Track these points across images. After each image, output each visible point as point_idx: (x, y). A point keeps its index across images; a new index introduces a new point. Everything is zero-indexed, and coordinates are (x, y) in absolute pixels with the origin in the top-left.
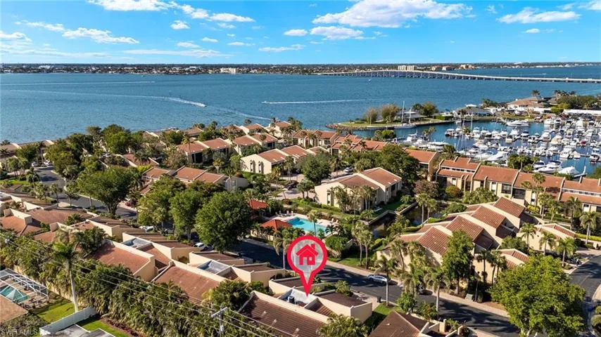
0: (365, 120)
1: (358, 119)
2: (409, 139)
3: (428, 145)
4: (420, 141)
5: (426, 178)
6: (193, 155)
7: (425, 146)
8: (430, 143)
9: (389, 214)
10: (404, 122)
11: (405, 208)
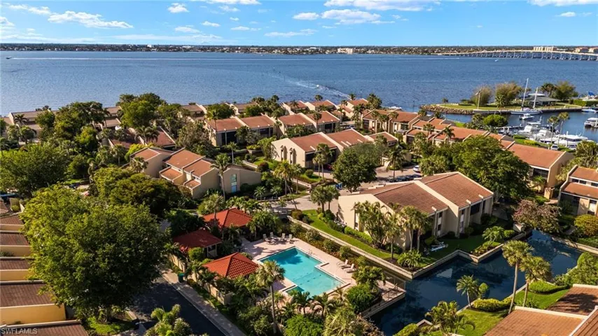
0: (472, 102)
1: (463, 100)
2: (528, 129)
3: (554, 139)
4: (543, 132)
5: (542, 193)
6: (223, 134)
7: (549, 139)
8: (558, 136)
9: (458, 257)
10: (525, 106)
11: (490, 248)
